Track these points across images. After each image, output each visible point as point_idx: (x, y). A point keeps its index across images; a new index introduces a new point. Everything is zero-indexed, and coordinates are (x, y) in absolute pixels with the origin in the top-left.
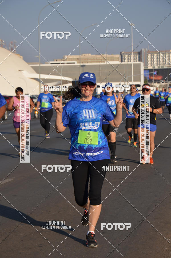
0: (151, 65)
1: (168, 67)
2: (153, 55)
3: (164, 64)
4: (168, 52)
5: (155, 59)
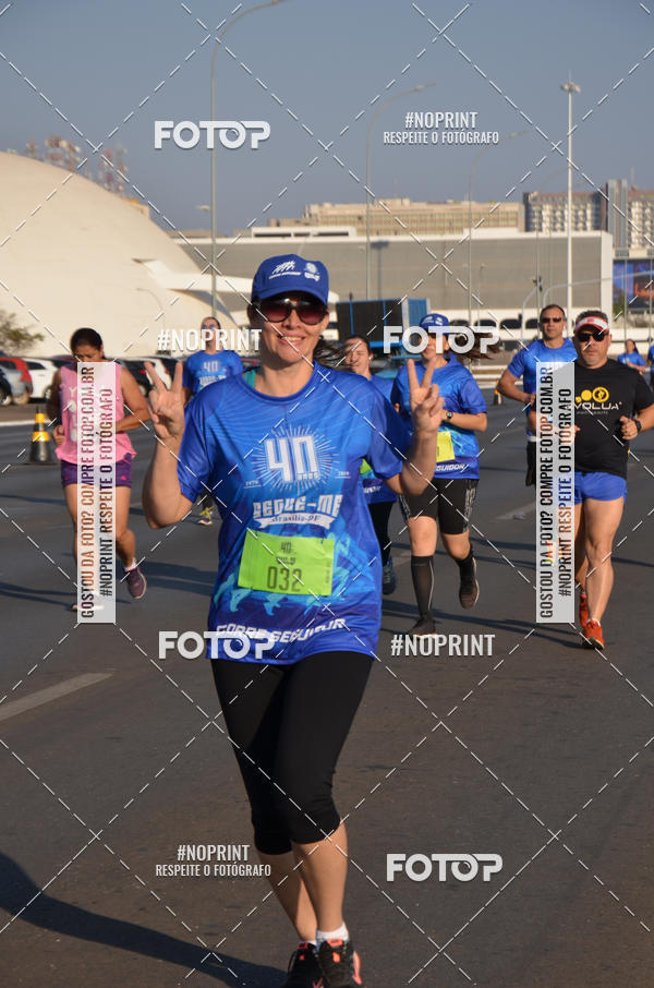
2: (649, 204)
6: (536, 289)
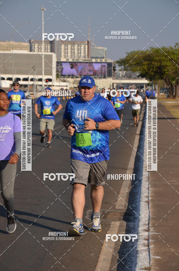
0: (65, 57)
1: (84, 60)
2: (67, 45)
3: (79, 57)
4: (83, 43)
5: (69, 51)
6: (33, 70)
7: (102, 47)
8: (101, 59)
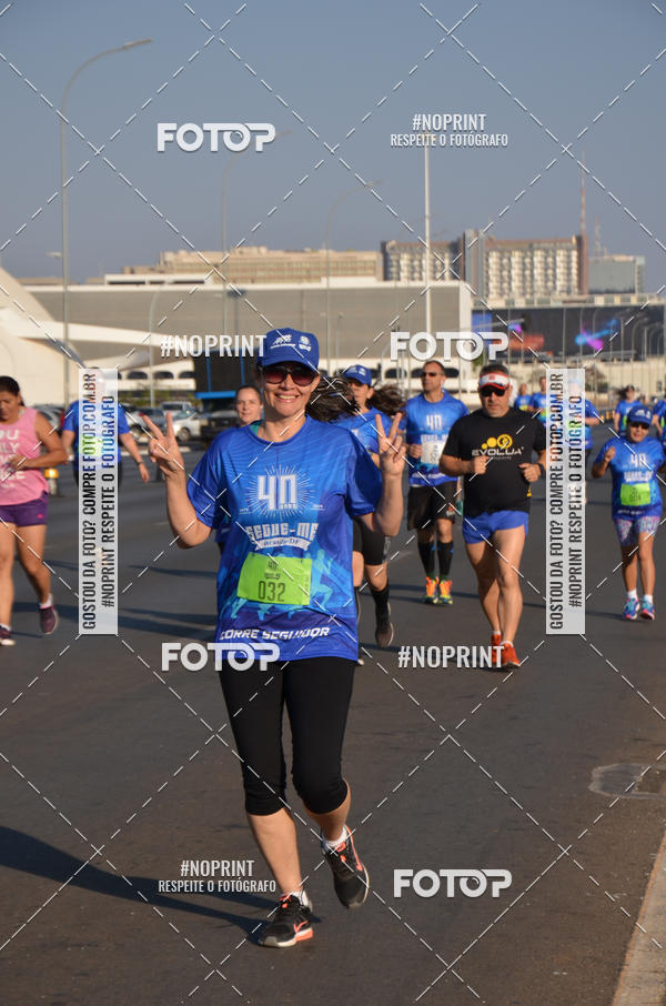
0: (501, 295)
1: (564, 302)
2: (506, 254)
3: (549, 293)
4: (564, 245)
5: (515, 272)
7: (628, 255)
8: (626, 295)
